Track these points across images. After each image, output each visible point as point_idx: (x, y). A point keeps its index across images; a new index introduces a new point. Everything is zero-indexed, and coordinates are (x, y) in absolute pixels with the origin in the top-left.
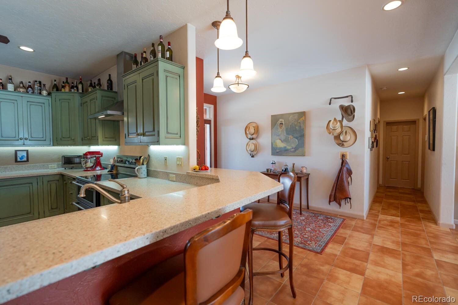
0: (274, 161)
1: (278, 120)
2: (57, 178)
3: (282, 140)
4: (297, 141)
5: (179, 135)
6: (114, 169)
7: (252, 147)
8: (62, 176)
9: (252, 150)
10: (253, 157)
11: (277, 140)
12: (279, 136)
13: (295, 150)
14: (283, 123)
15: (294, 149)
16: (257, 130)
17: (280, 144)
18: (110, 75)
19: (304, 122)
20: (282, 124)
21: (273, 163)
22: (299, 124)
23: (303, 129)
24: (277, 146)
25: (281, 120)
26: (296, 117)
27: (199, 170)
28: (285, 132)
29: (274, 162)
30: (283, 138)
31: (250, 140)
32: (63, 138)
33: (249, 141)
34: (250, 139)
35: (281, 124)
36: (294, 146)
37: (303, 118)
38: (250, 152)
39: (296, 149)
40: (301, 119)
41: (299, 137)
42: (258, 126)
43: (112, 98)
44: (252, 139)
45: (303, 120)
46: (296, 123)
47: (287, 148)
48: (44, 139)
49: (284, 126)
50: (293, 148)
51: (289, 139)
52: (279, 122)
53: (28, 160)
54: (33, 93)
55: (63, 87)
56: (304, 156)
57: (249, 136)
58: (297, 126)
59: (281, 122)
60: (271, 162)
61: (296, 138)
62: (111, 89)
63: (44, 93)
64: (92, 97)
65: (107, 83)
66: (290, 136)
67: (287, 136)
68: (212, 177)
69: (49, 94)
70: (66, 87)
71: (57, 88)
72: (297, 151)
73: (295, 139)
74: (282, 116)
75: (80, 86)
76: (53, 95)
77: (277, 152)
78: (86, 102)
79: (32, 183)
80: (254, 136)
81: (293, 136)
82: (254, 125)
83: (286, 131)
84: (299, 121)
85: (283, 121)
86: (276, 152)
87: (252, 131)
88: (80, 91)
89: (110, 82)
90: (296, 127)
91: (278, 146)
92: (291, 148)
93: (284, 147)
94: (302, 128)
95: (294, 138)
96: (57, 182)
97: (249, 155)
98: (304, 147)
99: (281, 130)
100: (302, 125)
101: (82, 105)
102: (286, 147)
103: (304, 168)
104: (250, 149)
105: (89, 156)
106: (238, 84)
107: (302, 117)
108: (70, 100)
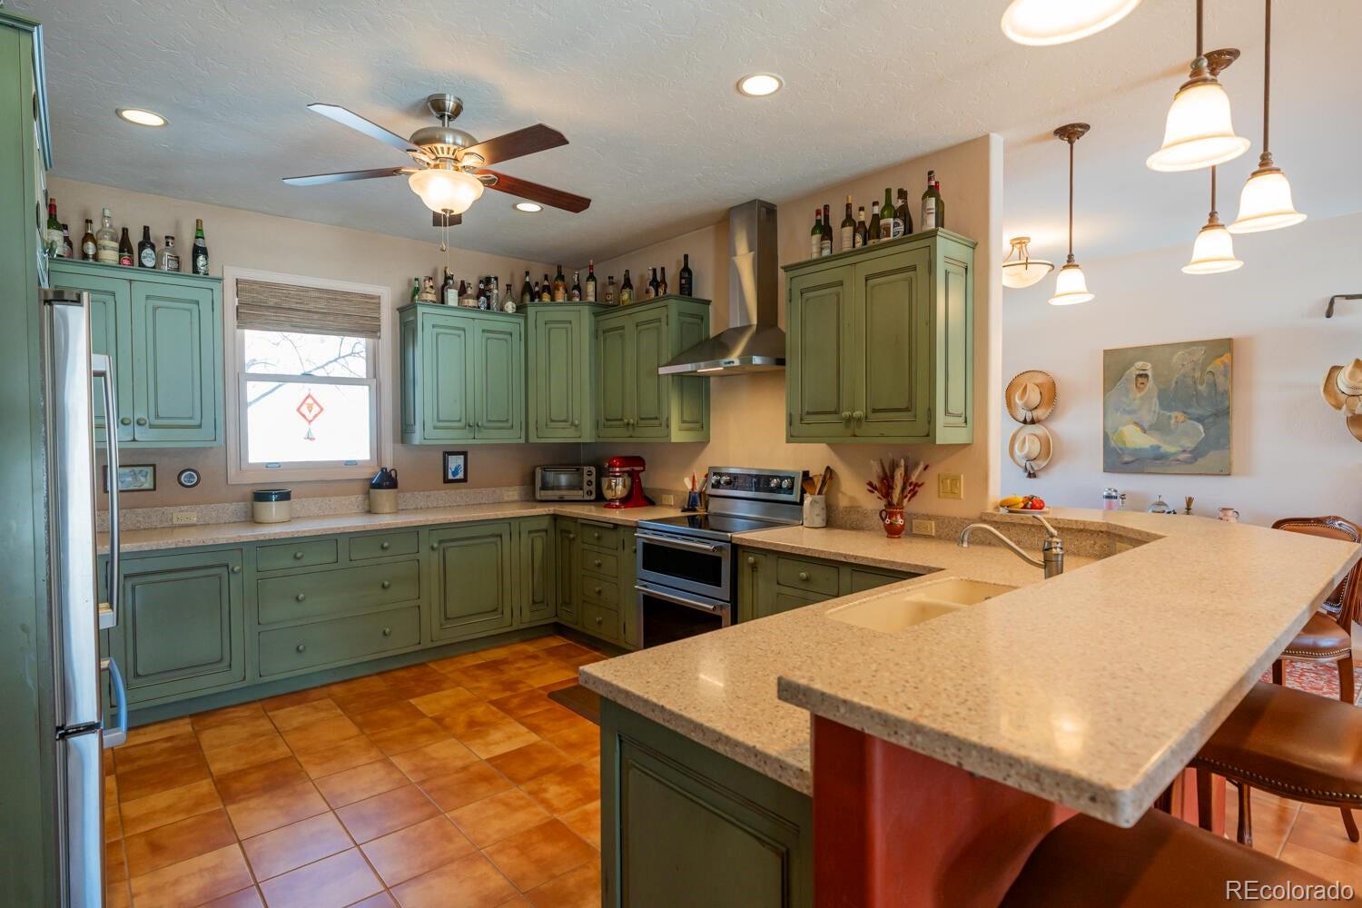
0: (1115, 491)
1: (1131, 364)
2: (545, 524)
3: (1146, 425)
4: (1201, 427)
5: (962, 419)
6: (699, 504)
7: (1034, 447)
8: (555, 518)
9: (1035, 453)
10: (1032, 475)
11: (1124, 425)
12: (1130, 413)
13: (1195, 459)
14: (1150, 373)
15: (1190, 452)
16: (1050, 394)
17: (1136, 439)
18: (686, 257)
19: (1229, 371)
20: (1146, 376)
21: (1109, 497)
22: (1207, 378)
23: (1226, 392)
24: (1124, 442)
25: (1139, 364)
26: (1199, 354)
27: (1025, 507)
28: (1155, 400)
29: (1114, 494)
30: (1148, 419)
31: (1022, 424)
32: (552, 421)
33: (1022, 428)
34: (1025, 422)
35: (1140, 376)
36: (1190, 444)
37: (1226, 358)
38: (1023, 462)
39: (1196, 454)
40: (1218, 361)
41: (1211, 416)
42: (1054, 384)
43: (692, 316)
44: (1033, 422)
45: (1225, 365)
46: (1198, 374)
47: (1162, 450)
48: (509, 424)
49: (1150, 383)
50: (1184, 451)
51: (1173, 421)
52: (1134, 371)
53: (465, 480)
54: (488, 307)
55: (550, 290)
56: (1229, 475)
57: (1022, 414)
58: (1201, 384)
59: (1142, 372)
60: (1105, 494)
61: (1200, 419)
62: (690, 294)
63: (510, 307)
64: (643, 316)
65: (681, 278)
66: (1174, 414)
67: (1162, 412)
69: (520, 309)
70: (559, 290)
71: (529, 293)
72: (1201, 461)
73: (1192, 422)
74: (1144, 352)
75: (591, 287)
76: (531, 311)
77: (1126, 463)
78: (623, 328)
79: (501, 536)
80: (1039, 414)
81: (1185, 413)
82: (1040, 379)
83: (1159, 398)
84: (1208, 369)
85: (1149, 366)
86: (1118, 460)
87: (1034, 396)
88: (592, 299)
89: (686, 272)
90: (1200, 387)
91: (1130, 445)
92: (1180, 449)
93: (1151, 447)
94: (1221, 389)
95: (1190, 419)
96: (543, 534)
97: (1021, 470)
98: (1229, 448)
99: (1139, 395)
100: (1220, 380)
101: (600, 333)
102: (1159, 447)
103: (1230, 513)
104: (1028, 452)
105: (617, 469)
106: (1026, 264)
107: (1222, 356)
108: (570, 322)
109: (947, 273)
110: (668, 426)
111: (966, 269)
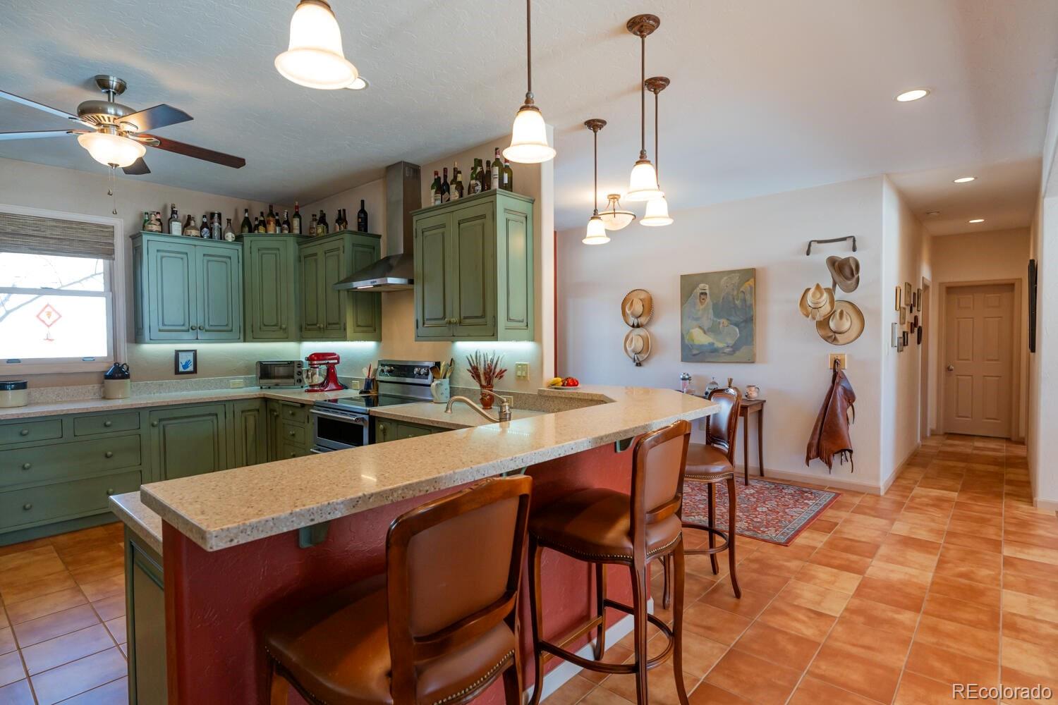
0: (688, 375)
1: (697, 285)
2: (257, 405)
3: (706, 328)
4: (737, 330)
5: (525, 323)
6: (372, 387)
7: (639, 344)
8: (266, 400)
9: (639, 349)
10: (639, 364)
11: (693, 328)
12: (697, 319)
13: (734, 351)
14: (707, 292)
15: (732, 347)
16: (649, 307)
17: (701, 338)
18: (363, 202)
19: (753, 290)
20: (706, 294)
21: (684, 379)
22: (741, 295)
23: (751, 305)
24: (693, 341)
25: (702, 285)
26: (736, 279)
27: (563, 385)
28: (711, 311)
29: (687, 377)
30: (707, 324)
31: (632, 328)
32: (265, 325)
33: (632, 331)
34: (633, 326)
35: (702, 294)
36: (731, 342)
37: (751, 282)
38: (632, 355)
39: (735, 348)
40: (747, 285)
41: (742, 322)
42: (651, 299)
43: (368, 246)
44: (638, 326)
45: (751, 287)
46: (735, 293)
47: (716, 346)
48: (229, 328)
49: (708, 299)
50: (728, 346)
51: (721, 326)
52: (698, 291)
53: (195, 371)
54: (211, 236)
55: (264, 224)
56: (753, 362)
57: (632, 320)
58: (737, 300)
59: (703, 291)
60: (681, 377)
61: (736, 325)
62: (366, 230)
63: (230, 236)
64: (328, 246)
65: (359, 218)
66: (722, 321)
67: (715, 319)
68: (590, 398)
69: (238, 239)
70: (270, 224)
71: (248, 226)
72: (738, 353)
73: (732, 326)
74: (704, 277)
75: (296, 222)
76: (247, 240)
77: (694, 355)
78: (315, 254)
79: (217, 415)
80: (643, 320)
81: (728, 320)
82: (643, 296)
83: (713, 309)
84: (741, 289)
85: (707, 287)
86: (691, 353)
87: (638, 308)
88: (297, 231)
89: (363, 215)
90: (737, 302)
91: (697, 342)
92: (726, 345)
93: (709, 343)
94: (748, 303)
95: (731, 324)
96: (256, 413)
97: (631, 361)
98: (753, 345)
99: (701, 307)
100: (748, 297)
101: (302, 259)
102: (713, 344)
103: (753, 389)
104: (634, 348)
105: (315, 362)
106: (615, 213)
107: (748, 280)
108: (278, 249)
109: (507, 221)
110: (345, 329)
111: (526, 218)
